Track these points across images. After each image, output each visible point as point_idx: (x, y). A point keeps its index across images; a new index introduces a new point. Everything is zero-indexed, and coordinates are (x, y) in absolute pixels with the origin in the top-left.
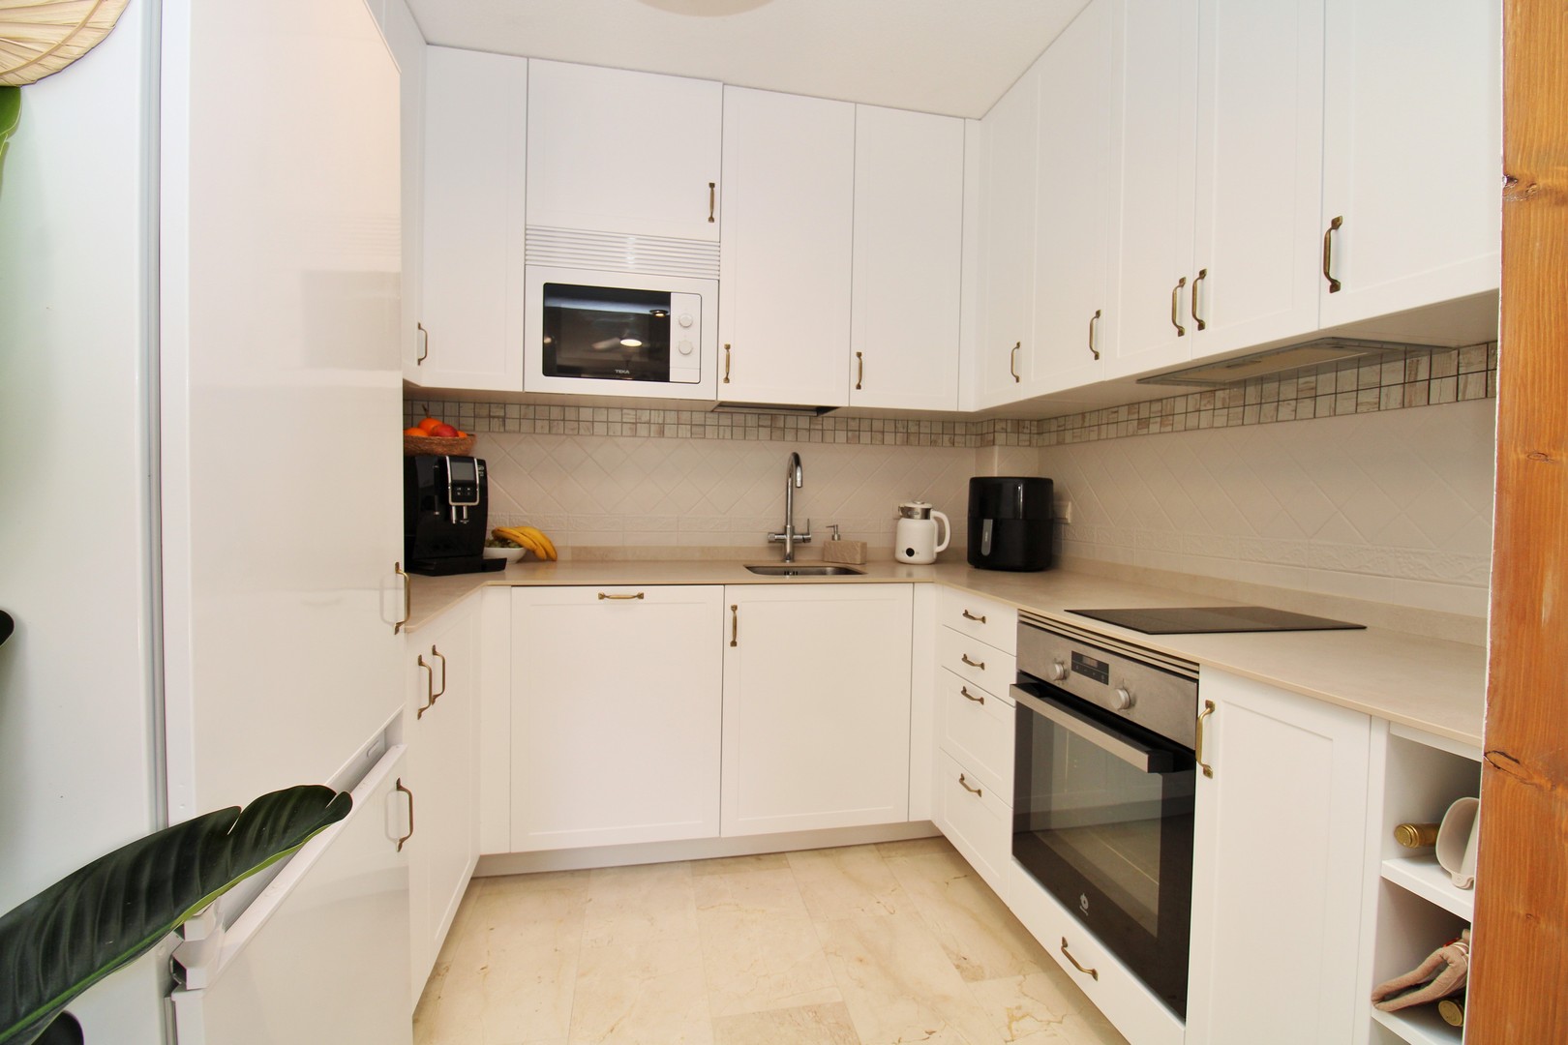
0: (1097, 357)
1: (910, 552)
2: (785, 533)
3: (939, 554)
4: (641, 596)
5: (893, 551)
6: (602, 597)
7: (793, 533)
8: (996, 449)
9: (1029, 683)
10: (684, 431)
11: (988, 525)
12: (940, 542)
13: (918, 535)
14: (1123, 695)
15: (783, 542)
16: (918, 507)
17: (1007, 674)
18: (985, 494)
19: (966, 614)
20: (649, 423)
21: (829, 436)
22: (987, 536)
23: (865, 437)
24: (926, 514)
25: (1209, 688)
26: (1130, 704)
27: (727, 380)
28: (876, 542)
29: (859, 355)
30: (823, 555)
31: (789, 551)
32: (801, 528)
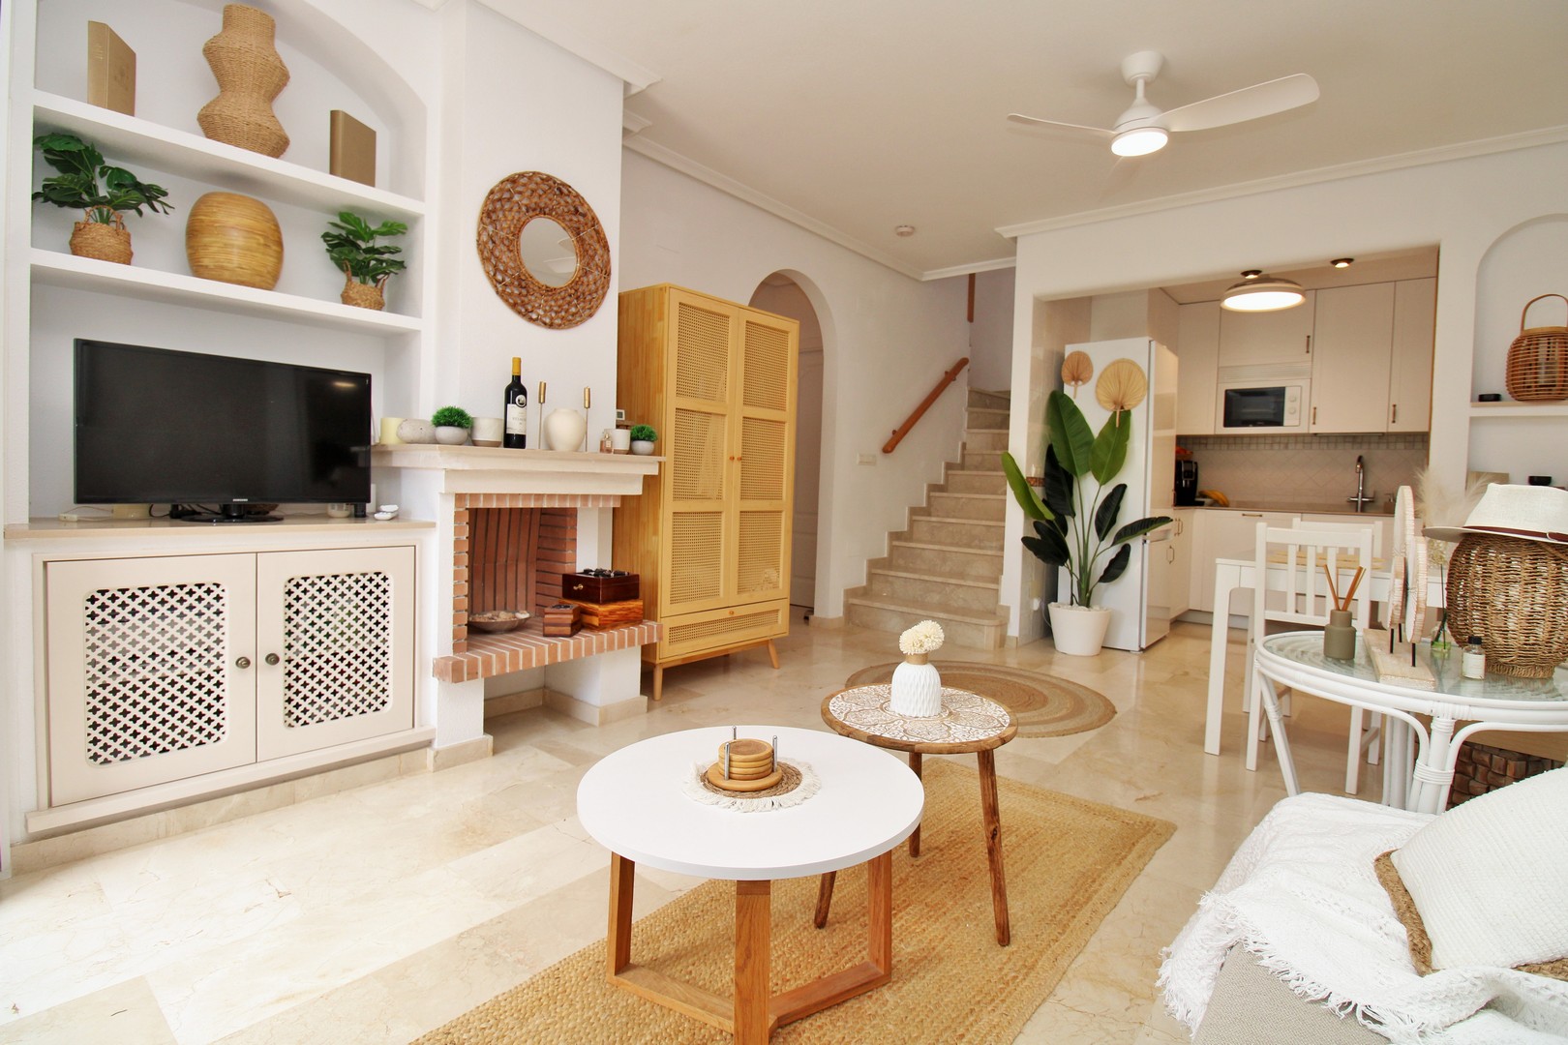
2: (1357, 497)
4: (1261, 516)
6: (1243, 515)
7: (1362, 497)
15: (1357, 502)
27: (1314, 424)
29: (1394, 405)
31: (1361, 504)
32: (1369, 495)
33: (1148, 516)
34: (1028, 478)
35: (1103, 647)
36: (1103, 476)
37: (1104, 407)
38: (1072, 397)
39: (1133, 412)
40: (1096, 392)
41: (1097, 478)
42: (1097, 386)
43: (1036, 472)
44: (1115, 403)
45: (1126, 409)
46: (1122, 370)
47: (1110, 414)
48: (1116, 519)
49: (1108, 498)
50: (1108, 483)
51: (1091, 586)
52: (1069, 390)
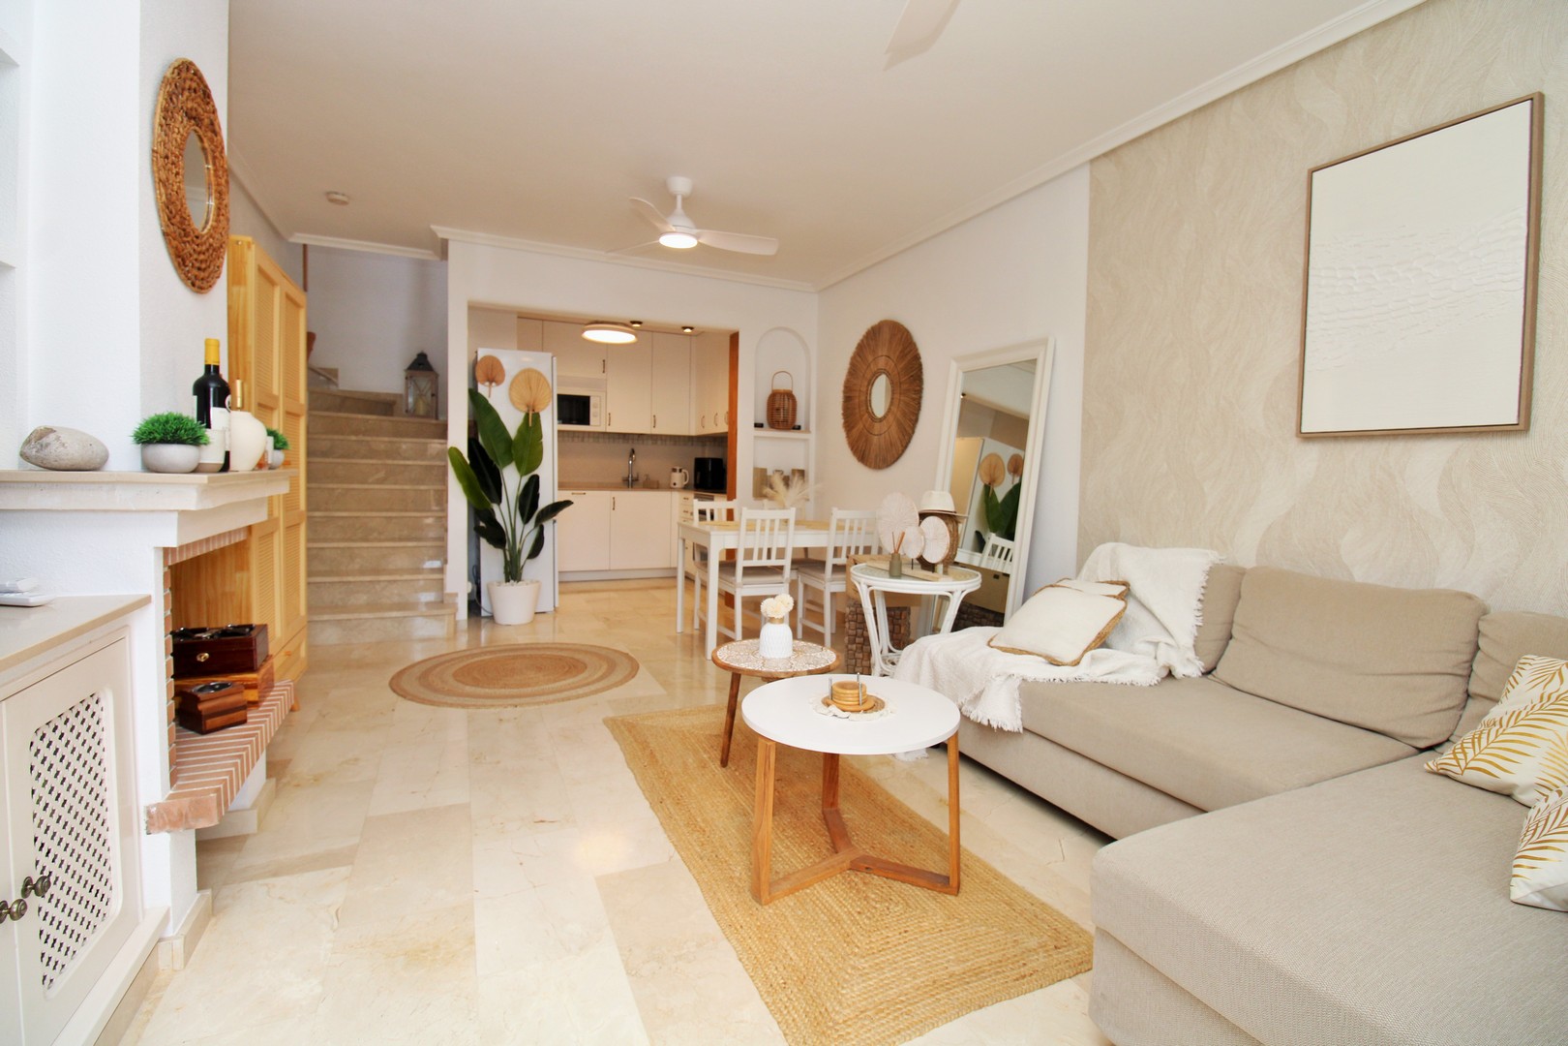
0: (717, 425)
1: (675, 484)
2: (630, 476)
3: (684, 485)
4: (585, 494)
5: (668, 483)
7: (632, 476)
8: (704, 448)
10: (591, 440)
11: (700, 474)
12: (685, 480)
13: (678, 478)
15: (629, 479)
16: (678, 468)
18: (700, 464)
19: (685, 498)
20: (579, 437)
21: (644, 441)
22: (700, 478)
23: (659, 442)
24: (680, 471)
27: (610, 425)
28: (662, 480)
29: (654, 417)
30: (643, 484)
31: (631, 483)
32: (635, 476)
33: (556, 501)
35: (536, 613)
36: (524, 470)
37: (517, 408)
38: (487, 398)
39: (542, 414)
40: (510, 394)
41: (519, 468)
42: (510, 389)
44: (528, 406)
45: (536, 411)
46: (529, 377)
47: (523, 415)
48: (535, 505)
49: (527, 486)
50: (526, 474)
51: (522, 564)
52: (482, 389)
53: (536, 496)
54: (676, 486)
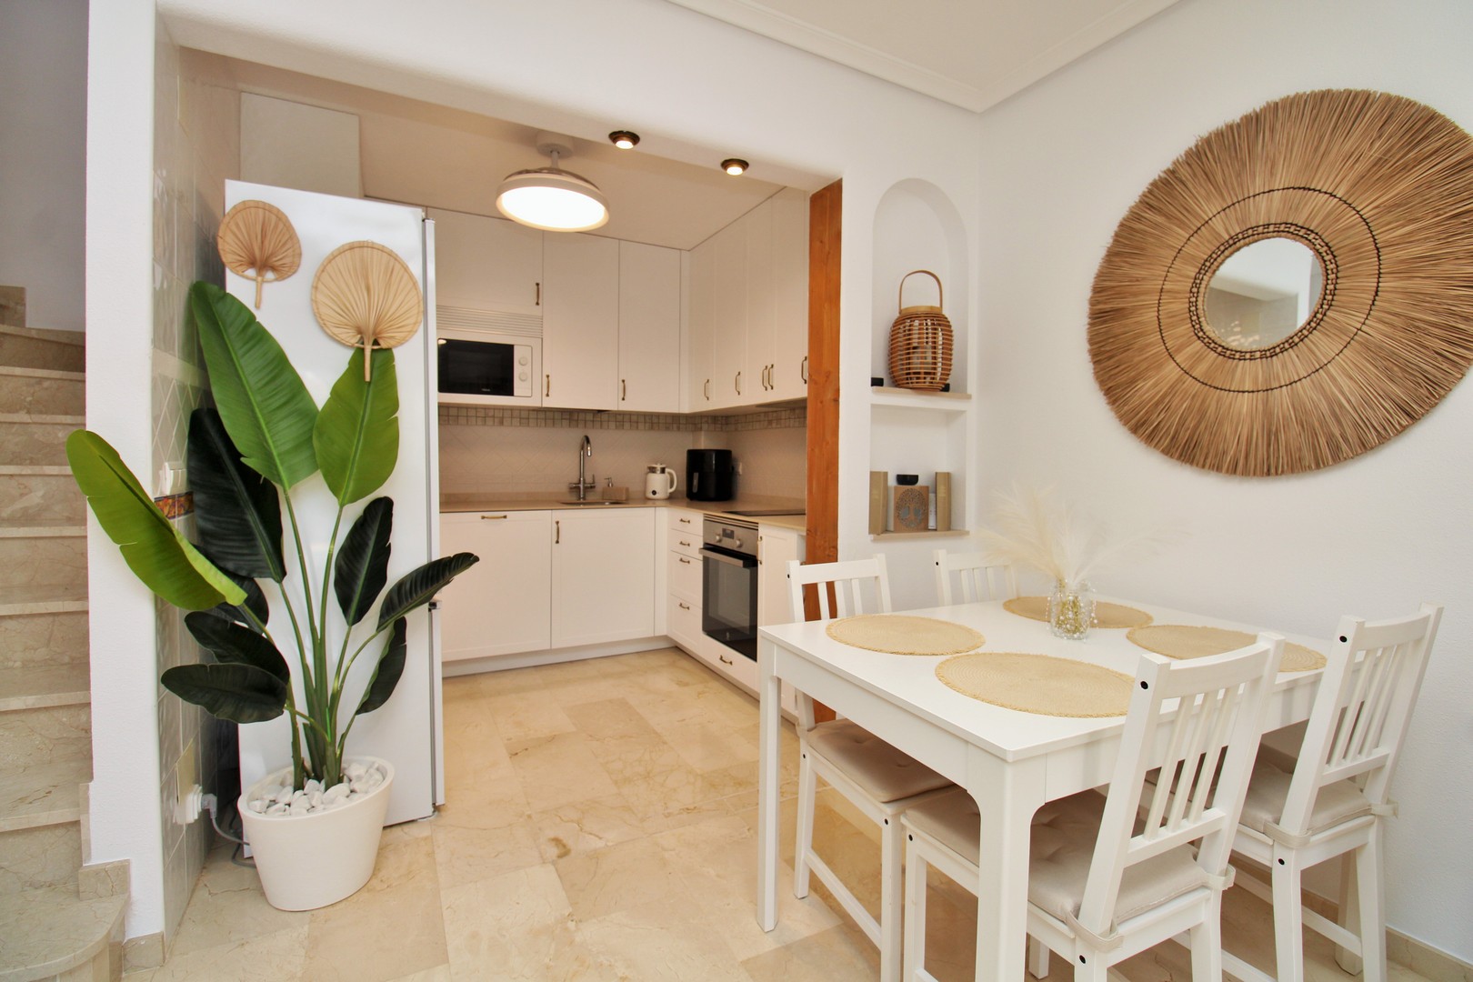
0: (739, 393)
1: (654, 493)
2: (579, 483)
3: (671, 493)
4: (505, 517)
5: (645, 492)
6: (483, 518)
7: (584, 483)
8: (703, 433)
9: (709, 547)
10: (516, 421)
11: (696, 475)
12: (671, 487)
13: (658, 483)
14: (738, 543)
15: (579, 488)
16: (659, 467)
17: (699, 543)
18: (696, 459)
19: (682, 520)
20: (494, 417)
21: (605, 424)
22: (695, 482)
23: (627, 425)
24: (663, 471)
25: (762, 531)
26: (740, 546)
27: (548, 395)
28: (635, 488)
29: (623, 381)
30: (603, 496)
31: (582, 494)
32: (589, 480)
33: (436, 557)
34: (158, 500)
37: (333, 337)
38: (251, 307)
39: (396, 352)
40: (314, 301)
41: (335, 489)
42: (314, 288)
43: (175, 485)
44: (360, 331)
45: (384, 345)
46: (371, 263)
47: (349, 354)
48: (378, 575)
49: (359, 528)
50: (354, 499)
51: (340, 731)
52: (238, 285)
53: (383, 552)
54: (657, 496)
